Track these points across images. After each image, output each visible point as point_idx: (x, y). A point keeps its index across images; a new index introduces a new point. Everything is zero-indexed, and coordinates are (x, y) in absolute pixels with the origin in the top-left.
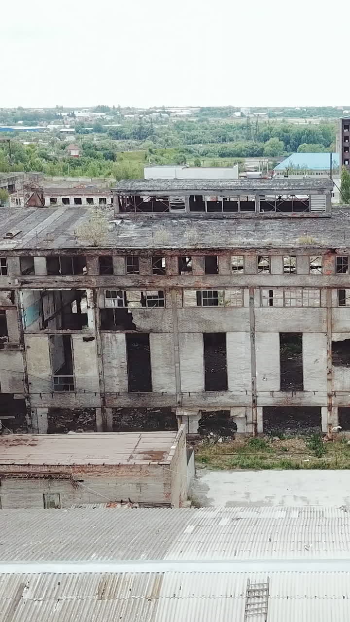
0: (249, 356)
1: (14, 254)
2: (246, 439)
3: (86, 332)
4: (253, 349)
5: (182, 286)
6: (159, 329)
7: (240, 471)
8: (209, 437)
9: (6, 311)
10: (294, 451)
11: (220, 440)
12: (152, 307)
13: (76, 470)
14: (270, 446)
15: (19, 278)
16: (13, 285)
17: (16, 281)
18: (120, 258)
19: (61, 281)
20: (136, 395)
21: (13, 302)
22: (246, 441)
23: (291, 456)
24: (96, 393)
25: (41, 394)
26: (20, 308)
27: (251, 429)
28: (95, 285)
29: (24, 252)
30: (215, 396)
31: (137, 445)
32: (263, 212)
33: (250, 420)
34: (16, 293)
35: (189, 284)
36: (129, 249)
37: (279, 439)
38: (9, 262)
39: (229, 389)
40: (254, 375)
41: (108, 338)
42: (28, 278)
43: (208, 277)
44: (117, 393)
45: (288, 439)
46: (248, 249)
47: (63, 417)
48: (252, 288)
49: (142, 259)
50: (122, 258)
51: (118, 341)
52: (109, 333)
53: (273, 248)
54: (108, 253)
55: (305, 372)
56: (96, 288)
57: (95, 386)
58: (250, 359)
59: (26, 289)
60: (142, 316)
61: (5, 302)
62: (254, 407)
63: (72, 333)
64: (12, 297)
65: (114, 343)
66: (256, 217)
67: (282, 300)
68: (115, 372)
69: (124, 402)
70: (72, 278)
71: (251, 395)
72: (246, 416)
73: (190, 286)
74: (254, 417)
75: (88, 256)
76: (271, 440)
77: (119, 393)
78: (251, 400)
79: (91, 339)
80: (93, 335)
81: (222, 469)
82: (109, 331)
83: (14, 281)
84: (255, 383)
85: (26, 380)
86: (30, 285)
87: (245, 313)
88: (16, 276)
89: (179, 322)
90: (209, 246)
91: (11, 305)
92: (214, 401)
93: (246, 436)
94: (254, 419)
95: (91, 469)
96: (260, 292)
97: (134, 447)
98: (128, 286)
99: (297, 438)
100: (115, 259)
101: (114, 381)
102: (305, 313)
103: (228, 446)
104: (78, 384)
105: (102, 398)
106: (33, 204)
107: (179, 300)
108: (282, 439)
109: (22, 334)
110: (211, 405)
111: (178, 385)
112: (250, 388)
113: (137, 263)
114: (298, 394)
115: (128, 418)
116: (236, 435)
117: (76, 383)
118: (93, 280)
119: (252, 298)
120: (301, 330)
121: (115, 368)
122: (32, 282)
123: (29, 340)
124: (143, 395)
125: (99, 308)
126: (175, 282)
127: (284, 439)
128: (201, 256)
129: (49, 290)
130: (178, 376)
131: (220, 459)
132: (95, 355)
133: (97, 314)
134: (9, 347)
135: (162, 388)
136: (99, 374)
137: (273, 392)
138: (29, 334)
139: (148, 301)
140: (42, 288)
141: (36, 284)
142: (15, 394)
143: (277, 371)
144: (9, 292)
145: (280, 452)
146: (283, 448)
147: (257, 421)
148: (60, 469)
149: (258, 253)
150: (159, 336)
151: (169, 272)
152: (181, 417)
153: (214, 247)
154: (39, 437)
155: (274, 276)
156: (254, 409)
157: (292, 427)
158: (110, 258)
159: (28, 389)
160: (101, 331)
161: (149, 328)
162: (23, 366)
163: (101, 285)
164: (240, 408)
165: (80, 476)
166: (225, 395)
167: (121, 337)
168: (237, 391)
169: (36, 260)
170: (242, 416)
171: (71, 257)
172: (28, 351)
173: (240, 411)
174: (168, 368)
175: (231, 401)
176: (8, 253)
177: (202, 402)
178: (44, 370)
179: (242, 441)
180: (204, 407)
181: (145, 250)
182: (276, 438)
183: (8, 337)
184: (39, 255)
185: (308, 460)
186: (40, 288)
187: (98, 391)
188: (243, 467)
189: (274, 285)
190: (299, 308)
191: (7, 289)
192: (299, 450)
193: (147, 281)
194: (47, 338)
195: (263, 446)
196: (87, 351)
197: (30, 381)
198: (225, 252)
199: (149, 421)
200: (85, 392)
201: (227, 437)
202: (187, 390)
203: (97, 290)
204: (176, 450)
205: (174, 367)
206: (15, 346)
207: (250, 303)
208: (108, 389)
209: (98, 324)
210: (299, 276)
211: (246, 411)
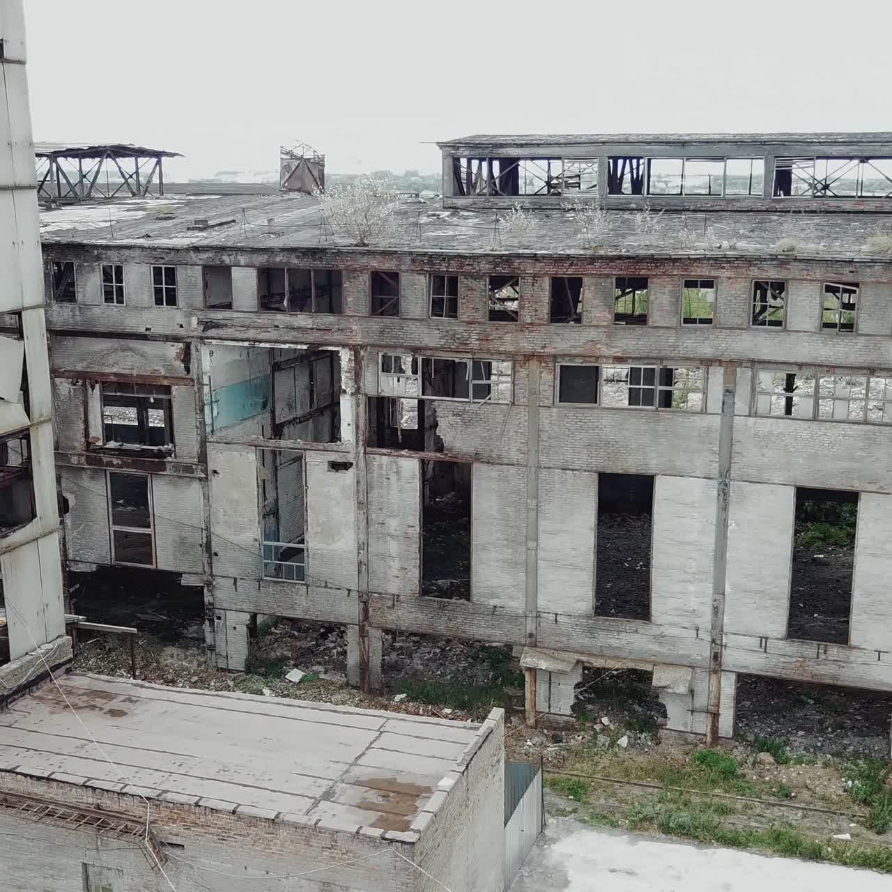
0: (710, 540)
1: (191, 259)
2: (687, 748)
3: (335, 448)
4: (723, 524)
5: (553, 352)
6: (494, 456)
7: (658, 840)
8: (598, 727)
9: (174, 388)
10: (809, 799)
11: (624, 741)
12: (483, 401)
13: (164, 813)
14: (748, 777)
15: (202, 316)
16: (187, 331)
17: (194, 320)
18: (417, 277)
19: (287, 327)
20: (435, 605)
21: (188, 370)
22: (687, 754)
23: (800, 814)
24: (349, 590)
25: (235, 579)
26: (201, 385)
27: (702, 725)
28: (358, 340)
29: (211, 255)
30: (619, 632)
31: (363, 754)
32: (782, 197)
33: (701, 701)
34: (193, 348)
35: (572, 347)
36: (439, 255)
37: (771, 760)
38: (180, 275)
39: (653, 619)
40: (719, 590)
41: (380, 467)
42: (218, 316)
43: (622, 333)
44: (394, 595)
45: (796, 763)
46: (728, 262)
47: (296, 634)
48: (731, 364)
49: (465, 281)
50: (422, 278)
51: (403, 474)
52: (384, 454)
53: (796, 260)
54: (389, 265)
55: (858, 599)
56: (362, 347)
57: (348, 575)
58: (712, 547)
59: (214, 342)
60: (458, 419)
61: (169, 367)
62: (715, 672)
63: (305, 450)
64: (186, 357)
65: (393, 478)
66: (764, 208)
67: (811, 401)
68: (393, 547)
69: (409, 617)
70: (311, 320)
71: (709, 639)
72: (692, 692)
73: (573, 352)
74: (712, 696)
75: (347, 268)
76: (751, 759)
77: (398, 596)
78: (707, 653)
79: (346, 466)
80: (350, 458)
81: (614, 825)
82: (384, 451)
83: (190, 320)
84: (720, 612)
85: (208, 546)
86: (221, 332)
87: (709, 429)
88: (193, 310)
89: (543, 441)
90: (628, 251)
91: (183, 373)
92: (614, 642)
93: (689, 740)
94: (713, 701)
95: (202, 820)
96: (754, 378)
97: (351, 760)
98: (432, 345)
99: (820, 764)
100: (405, 279)
101: (390, 567)
102: (871, 441)
103: (640, 759)
104: (313, 566)
105: (362, 604)
106: (297, 185)
107: (546, 387)
108: (781, 761)
109: (203, 443)
110: (606, 652)
111: (532, 592)
112: (706, 621)
113: (453, 290)
114: (834, 651)
115: (429, 653)
116: (663, 733)
117: (308, 562)
118: (354, 328)
119: (729, 392)
120: (856, 485)
121: (392, 536)
122: (226, 325)
123: (218, 458)
124: (450, 608)
125: (366, 395)
126: (539, 343)
127: (786, 762)
128: (608, 276)
129: (262, 345)
130: (532, 570)
131: (614, 794)
132: (352, 505)
133: (362, 407)
134: (177, 467)
135: (493, 596)
136: (359, 548)
137: (767, 639)
138: (218, 443)
139: (474, 385)
140: (247, 340)
141: (233, 330)
142: (185, 573)
143: (783, 585)
144: (181, 345)
145: (772, 799)
146: (781, 787)
147: (718, 705)
148: (124, 804)
149: (755, 273)
150: (494, 472)
151: (527, 317)
152: (532, 670)
153: (642, 252)
154: (144, 693)
155: (793, 336)
156: (714, 677)
157: (809, 731)
158: (395, 276)
159: (210, 564)
160: (369, 449)
161: (472, 450)
162: (202, 514)
163: (372, 341)
164: (678, 669)
165: (171, 831)
166: (641, 631)
167: (409, 465)
168: (671, 625)
169: (236, 273)
170: (682, 689)
171: (309, 271)
172: (215, 482)
173: (677, 675)
174: (510, 550)
175: (656, 648)
176: (181, 256)
177: (586, 641)
178: (245, 528)
179: (676, 753)
180: (590, 655)
181: (474, 257)
182: (766, 757)
183: (175, 446)
184: (242, 262)
185: (847, 836)
186: (243, 340)
187: (354, 587)
188: (666, 829)
189: (792, 360)
190: (855, 427)
191: (176, 339)
192: (823, 798)
193: (474, 336)
194: (254, 456)
195: (729, 775)
196: (335, 491)
197: (214, 549)
198: (668, 267)
199: (471, 666)
200: (326, 587)
201: (643, 736)
202: (554, 608)
203: (362, 353)
204: (451, 792)
205: (523, 549)
206: (188, 469)
207: (723, 404)
208: (375, 584)
209: (360, 432)
210: (862, 341)
211: (693, 678)
